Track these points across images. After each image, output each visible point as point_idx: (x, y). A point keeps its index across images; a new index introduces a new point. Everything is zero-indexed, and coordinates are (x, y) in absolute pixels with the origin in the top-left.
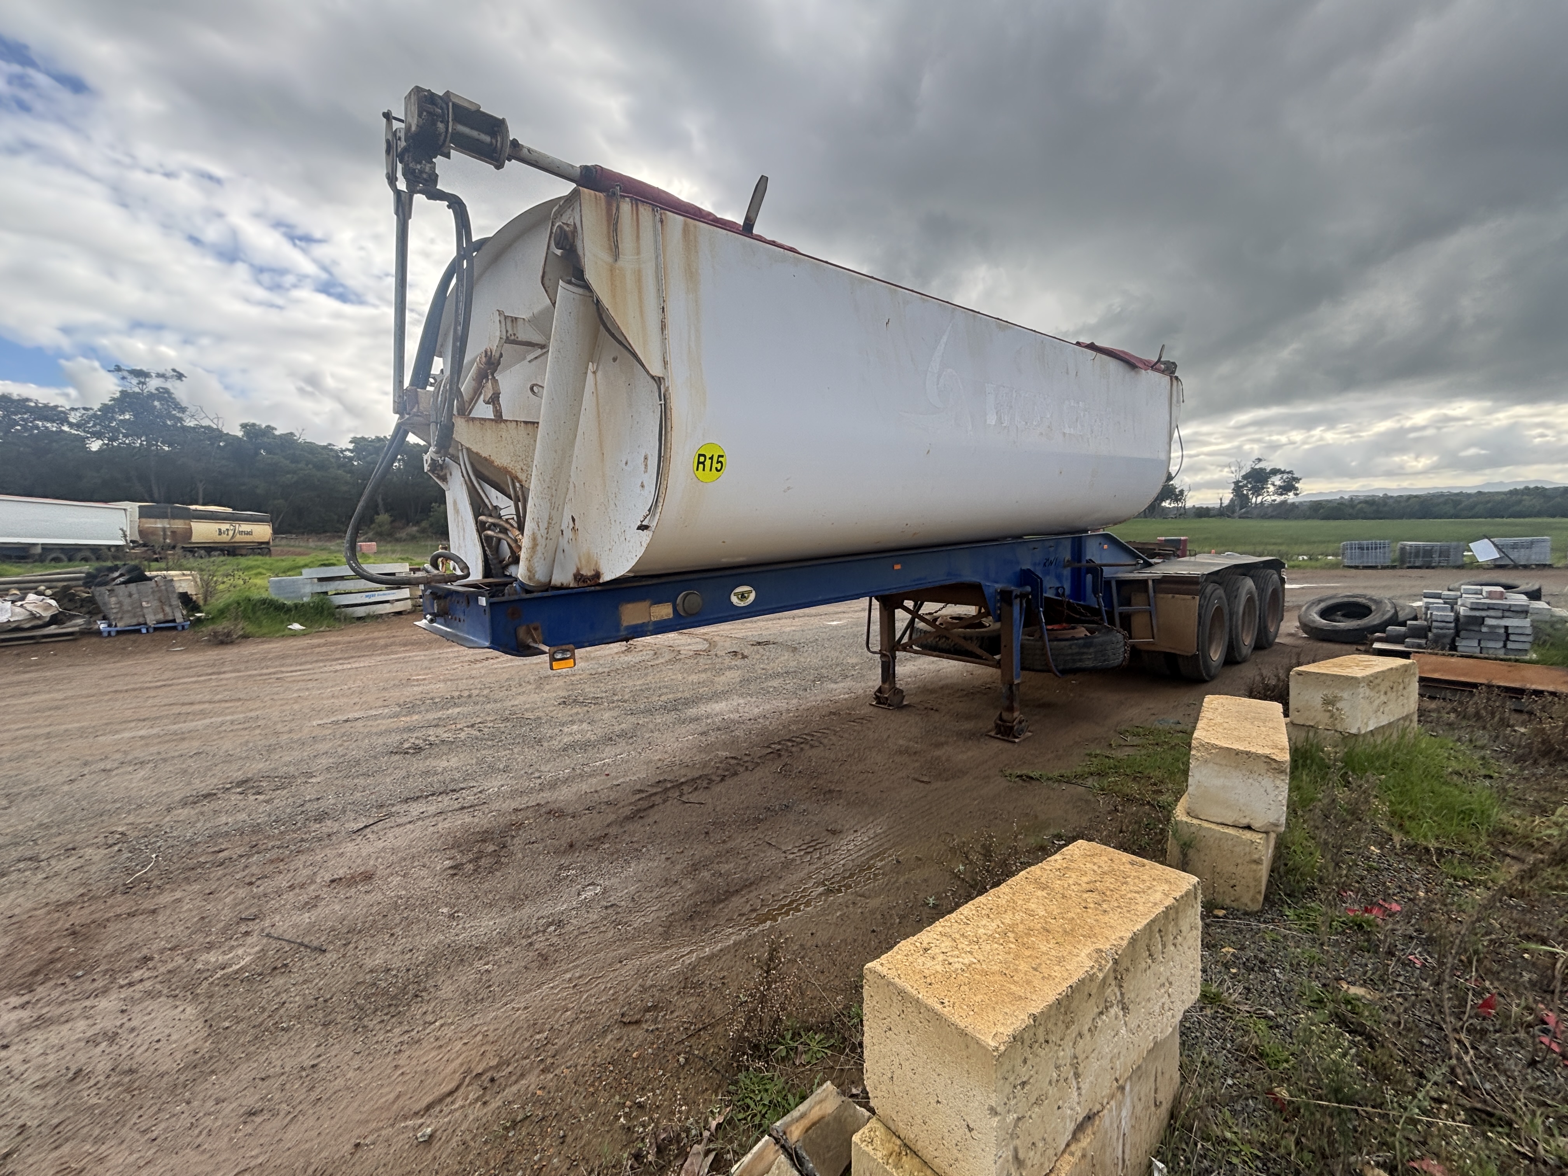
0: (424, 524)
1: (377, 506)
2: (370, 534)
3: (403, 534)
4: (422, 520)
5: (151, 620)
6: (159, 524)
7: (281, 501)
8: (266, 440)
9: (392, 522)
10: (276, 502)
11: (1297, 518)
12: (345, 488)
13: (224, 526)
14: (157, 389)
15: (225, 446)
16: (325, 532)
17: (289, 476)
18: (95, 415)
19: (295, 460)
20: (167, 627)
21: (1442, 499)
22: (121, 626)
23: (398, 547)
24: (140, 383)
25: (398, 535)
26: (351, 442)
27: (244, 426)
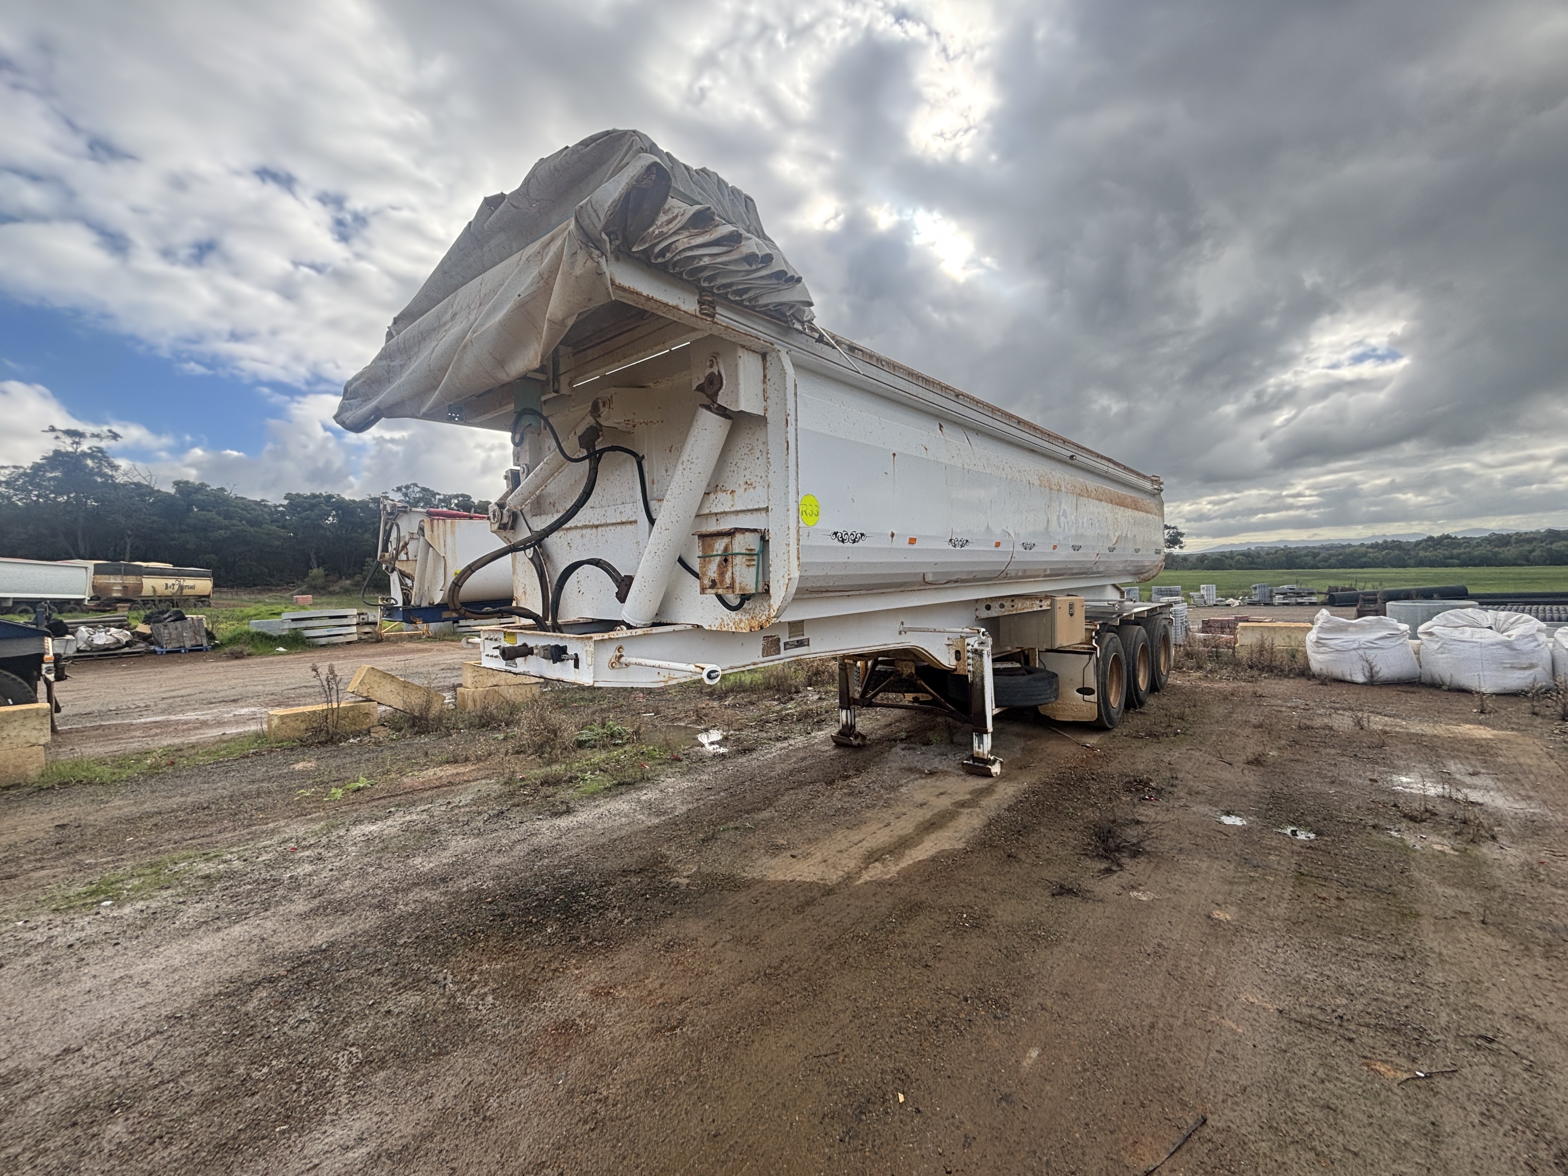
0: (358, 578)
1: (309, 560)
2: (304, 588)
3: (336, 588)
4: (355, 574)
5: (188, 644)
6: (112, 580)
7: (212, 556)
8: (200, 497)
9: (326, 575)
10: (206, 556)
11: (1184, 568)
12: (277, 543)
13: (171, 581)
14: (90, 448)
15: (154, 503)
16: (255, 585)
17: (222, 532)
18: (25, 474)
19: (227, 516)
20: (197, 650)
21: (1304, 552)
22: (169, 648)
23: (334, 600)
24: (74, 443)
25: (331, 589)
26: (286, 498)
27: (177, 484)
